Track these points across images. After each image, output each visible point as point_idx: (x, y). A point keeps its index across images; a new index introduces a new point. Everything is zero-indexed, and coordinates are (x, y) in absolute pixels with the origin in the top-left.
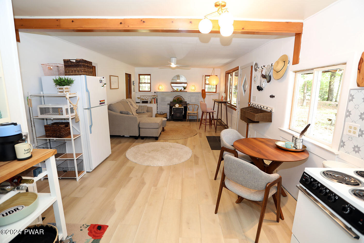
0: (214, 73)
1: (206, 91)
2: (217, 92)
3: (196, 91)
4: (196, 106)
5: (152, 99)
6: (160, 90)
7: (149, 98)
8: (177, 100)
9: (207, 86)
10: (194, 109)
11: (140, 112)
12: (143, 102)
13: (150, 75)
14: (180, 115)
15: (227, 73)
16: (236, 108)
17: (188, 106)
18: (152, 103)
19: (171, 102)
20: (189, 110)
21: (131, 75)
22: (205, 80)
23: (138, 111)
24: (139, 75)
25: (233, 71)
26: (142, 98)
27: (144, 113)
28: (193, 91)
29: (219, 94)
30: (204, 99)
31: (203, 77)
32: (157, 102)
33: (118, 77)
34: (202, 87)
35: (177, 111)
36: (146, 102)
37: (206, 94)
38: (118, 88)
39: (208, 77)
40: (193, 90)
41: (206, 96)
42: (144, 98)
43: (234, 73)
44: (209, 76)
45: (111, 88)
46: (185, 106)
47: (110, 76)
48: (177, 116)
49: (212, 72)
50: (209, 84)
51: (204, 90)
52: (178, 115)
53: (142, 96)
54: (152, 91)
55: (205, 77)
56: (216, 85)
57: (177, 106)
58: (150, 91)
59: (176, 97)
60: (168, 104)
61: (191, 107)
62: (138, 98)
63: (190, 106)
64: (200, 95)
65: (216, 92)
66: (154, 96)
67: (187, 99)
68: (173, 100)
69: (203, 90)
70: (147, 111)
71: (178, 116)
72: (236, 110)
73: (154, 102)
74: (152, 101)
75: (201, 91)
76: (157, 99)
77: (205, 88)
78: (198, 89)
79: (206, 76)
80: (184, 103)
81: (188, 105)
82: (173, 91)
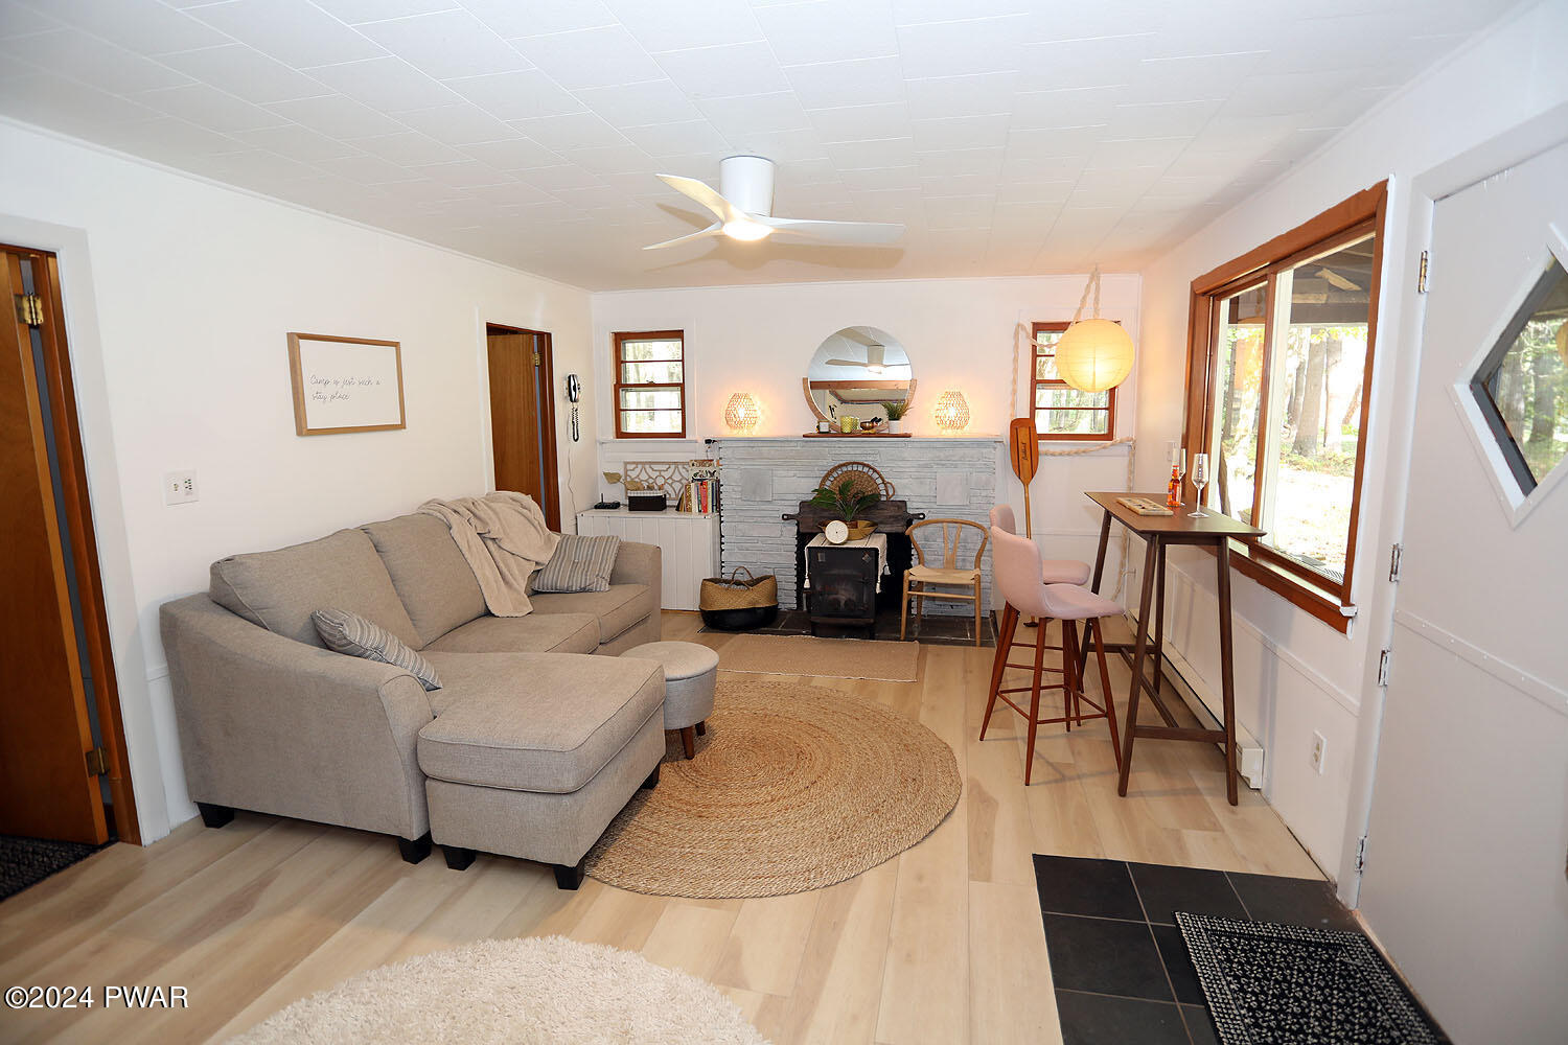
0: (1097, 300)
1: (1040, 431)
2: (1118, 435)
3: (971, 430)
4: (973, 538)
5: (687, 488)
6: (739, 425)
7: (677, 477)
8: (841, 492)
9: (1045, 397)
10: (955, 549)
11: (563, 584)
12: (638, 504)
13: (677, 335)
14: (854, 598)
15: (1204, 294)
16: (1345, 611)
17: (917, 534)
18: (689, 510)
19: (803, 504)
20: (921, 561)
21: (549, 335)
22: (1035, 356)
23: (547, 580)
24: (620, 339)
25: (1280, 262)
26: (633, 474)
27: (590, 591)
28: (949, 433)
29: (1133, 447)
30: (1026, 484)
31: (1022, 334)
32: (718, 506)
33: (396, 345)
34: (1013, 405)
35: (835, 572)
36: (656, 504)
37: (1043, 446)
38: (402, 426)
39: (1055, 337)
40: (952, 424)
41: (1044, 464)
42: (644, 476)
43: (1285, 280)
44: (1060, 327)
45: (302, 430)
46: (896, 528)
47: (294, 339)
48: (838, 602)
49: (1084, 298)
50: (1062, 382)
51: (1029, 423)
52: (844, 594)
53: (637, 463)
54: (696, 434)
55: (1035, 337)
56: (1112, 391)
57: (836, 533)
58: (682, 435)
59: (835, 469)
60: (787, 518)
61: (940, 540)
62: (612, 478)
63: (931, 528)
64: (1001, 457)
65: (1109, 436)
66: (702, 463)
67: (906, 483)
68: (820, 491)
69: (1017, 425)
70: (615, 579)
71: (843, 603)
72: (1339, 622)
73: (700, 502)
74: (689, 498)
75: (1003, 431)
76: (718, 484)
77: (1033, 408)
78: (989, 421)
79: (1038, 327)
80: (886, 513)
81: (915, 522)
82: (822, 434)
